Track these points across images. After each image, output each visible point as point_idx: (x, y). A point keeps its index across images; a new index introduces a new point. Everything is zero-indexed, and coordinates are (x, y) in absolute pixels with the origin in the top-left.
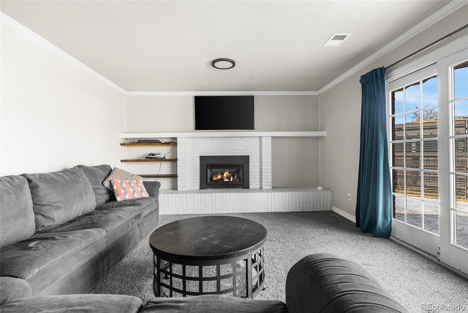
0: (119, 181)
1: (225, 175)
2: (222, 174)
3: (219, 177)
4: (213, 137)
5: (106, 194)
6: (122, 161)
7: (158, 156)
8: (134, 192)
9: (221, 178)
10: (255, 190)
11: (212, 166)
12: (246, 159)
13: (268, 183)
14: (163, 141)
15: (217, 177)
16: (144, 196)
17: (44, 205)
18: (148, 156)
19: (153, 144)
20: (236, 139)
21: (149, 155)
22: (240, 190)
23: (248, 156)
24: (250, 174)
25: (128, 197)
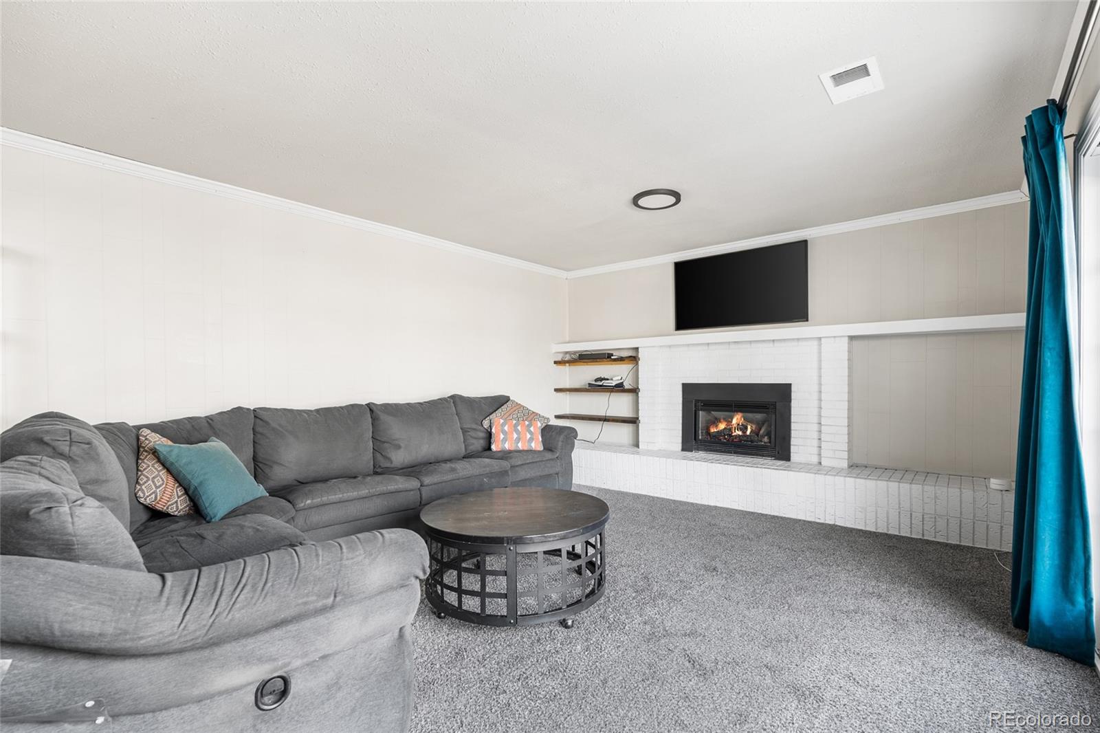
0: (502, 421)
1: (734, 421)
2: (729, 422)
3: (722, 426)
4: (708, 344)
5: (483, 438)
6: (557, 390)
7: (605, 383)
8: (518, 440)
9: (725, 428)
10: (805, 468)
11: (710, 405)
12: (783, 392)
13: (836, 452)
14: (616, 355)
15: (717, 426)
16: (533, 447)
17: (384, 442)
18: (594, 383)
19: (598, 360)
20: (760, 345)
21: (596, 380)
22: (769, 461)
23: (789, 386)
24: (793, 426)
25: (507, 446)
